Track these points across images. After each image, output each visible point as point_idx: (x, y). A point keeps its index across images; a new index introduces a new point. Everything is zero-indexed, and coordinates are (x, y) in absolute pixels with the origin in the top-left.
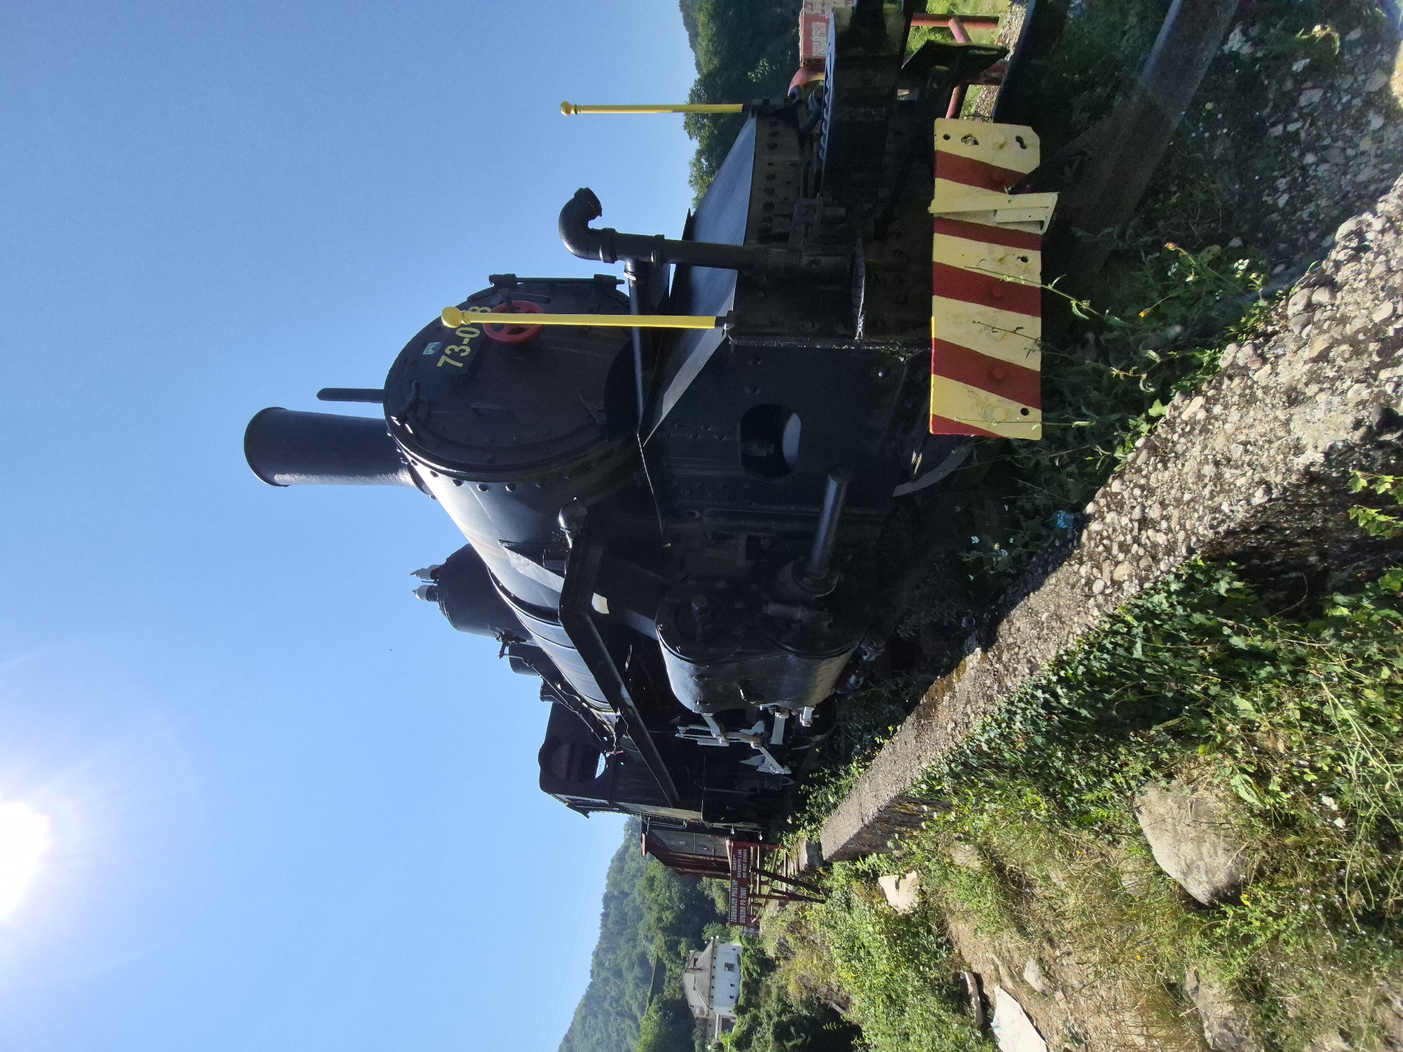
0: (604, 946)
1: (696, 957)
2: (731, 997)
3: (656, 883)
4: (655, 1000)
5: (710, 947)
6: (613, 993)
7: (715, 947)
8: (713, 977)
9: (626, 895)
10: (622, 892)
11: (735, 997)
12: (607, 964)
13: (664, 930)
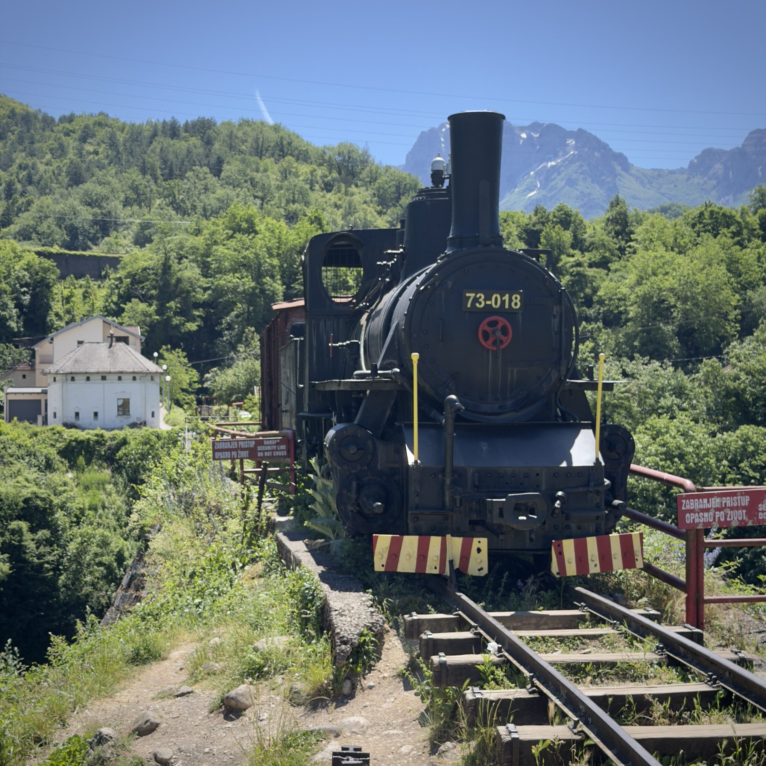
0: (121, 137)
1: (131, 339)
2: (77, 414)
3: (245, 237)
4: (48, 263)
5: (151, 366)
6: (41, 168)
7: (152, 376)
8: (104, 378)
9: (217, 171)
10: (220, 162)
11: (79, 423)
12: (89, 148)
13: (166, 267)
